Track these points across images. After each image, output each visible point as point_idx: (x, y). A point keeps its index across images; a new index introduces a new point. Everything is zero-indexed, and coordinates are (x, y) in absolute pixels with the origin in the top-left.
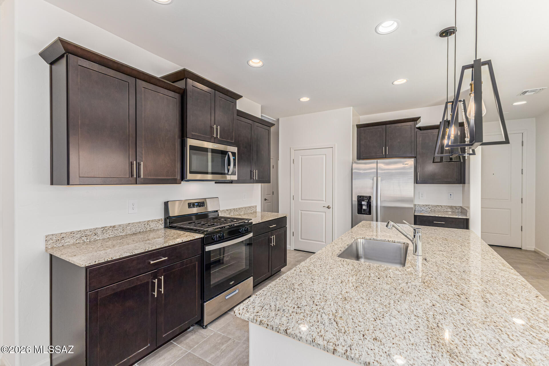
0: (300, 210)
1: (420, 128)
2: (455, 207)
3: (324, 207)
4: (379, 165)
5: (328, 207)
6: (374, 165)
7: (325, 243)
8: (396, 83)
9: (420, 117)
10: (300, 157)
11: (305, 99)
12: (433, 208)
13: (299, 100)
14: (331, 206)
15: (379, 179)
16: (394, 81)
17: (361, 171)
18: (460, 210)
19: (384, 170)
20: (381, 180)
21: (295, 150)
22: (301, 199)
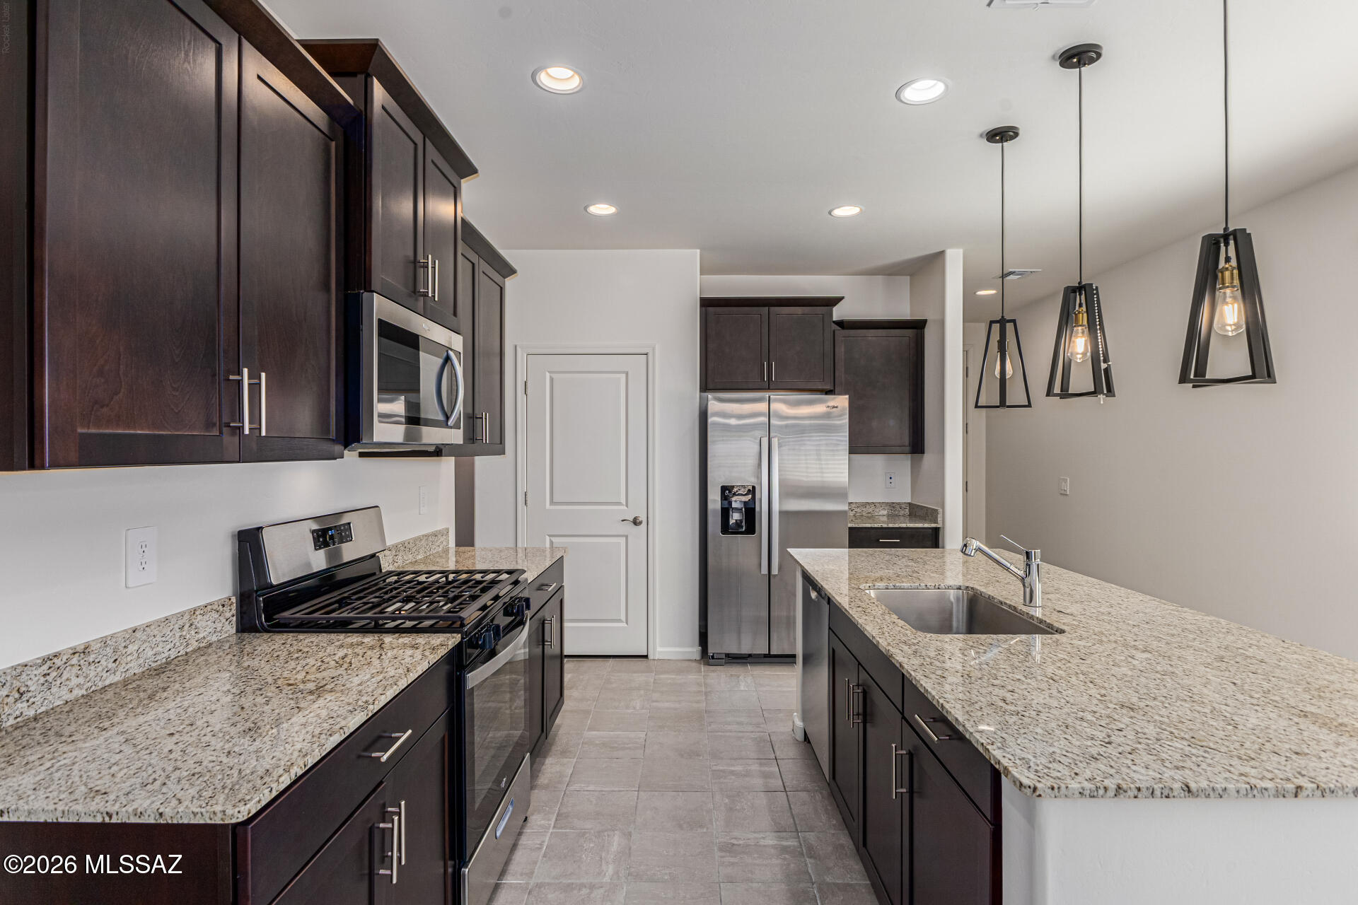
0: (549, 536)
1: (841, 324)
2: (899, 504)
3: (623, 521)
4: (774, 406)
5: (636, 522)
6: (762, 407)
7: (625, 625)
8: (837, 212)
9: (843, 298)
10: (548, 375)
11: (602, 209)
12: (859, 510)
13: (586, 208)
14: (643, 518)
15: (775, 442)
16: (834, 209)
17: (733, 422)
18: (907, 510)
19: (787, 418)
20: (780, 446)
21: (531, 353)
22: (552, 502)
